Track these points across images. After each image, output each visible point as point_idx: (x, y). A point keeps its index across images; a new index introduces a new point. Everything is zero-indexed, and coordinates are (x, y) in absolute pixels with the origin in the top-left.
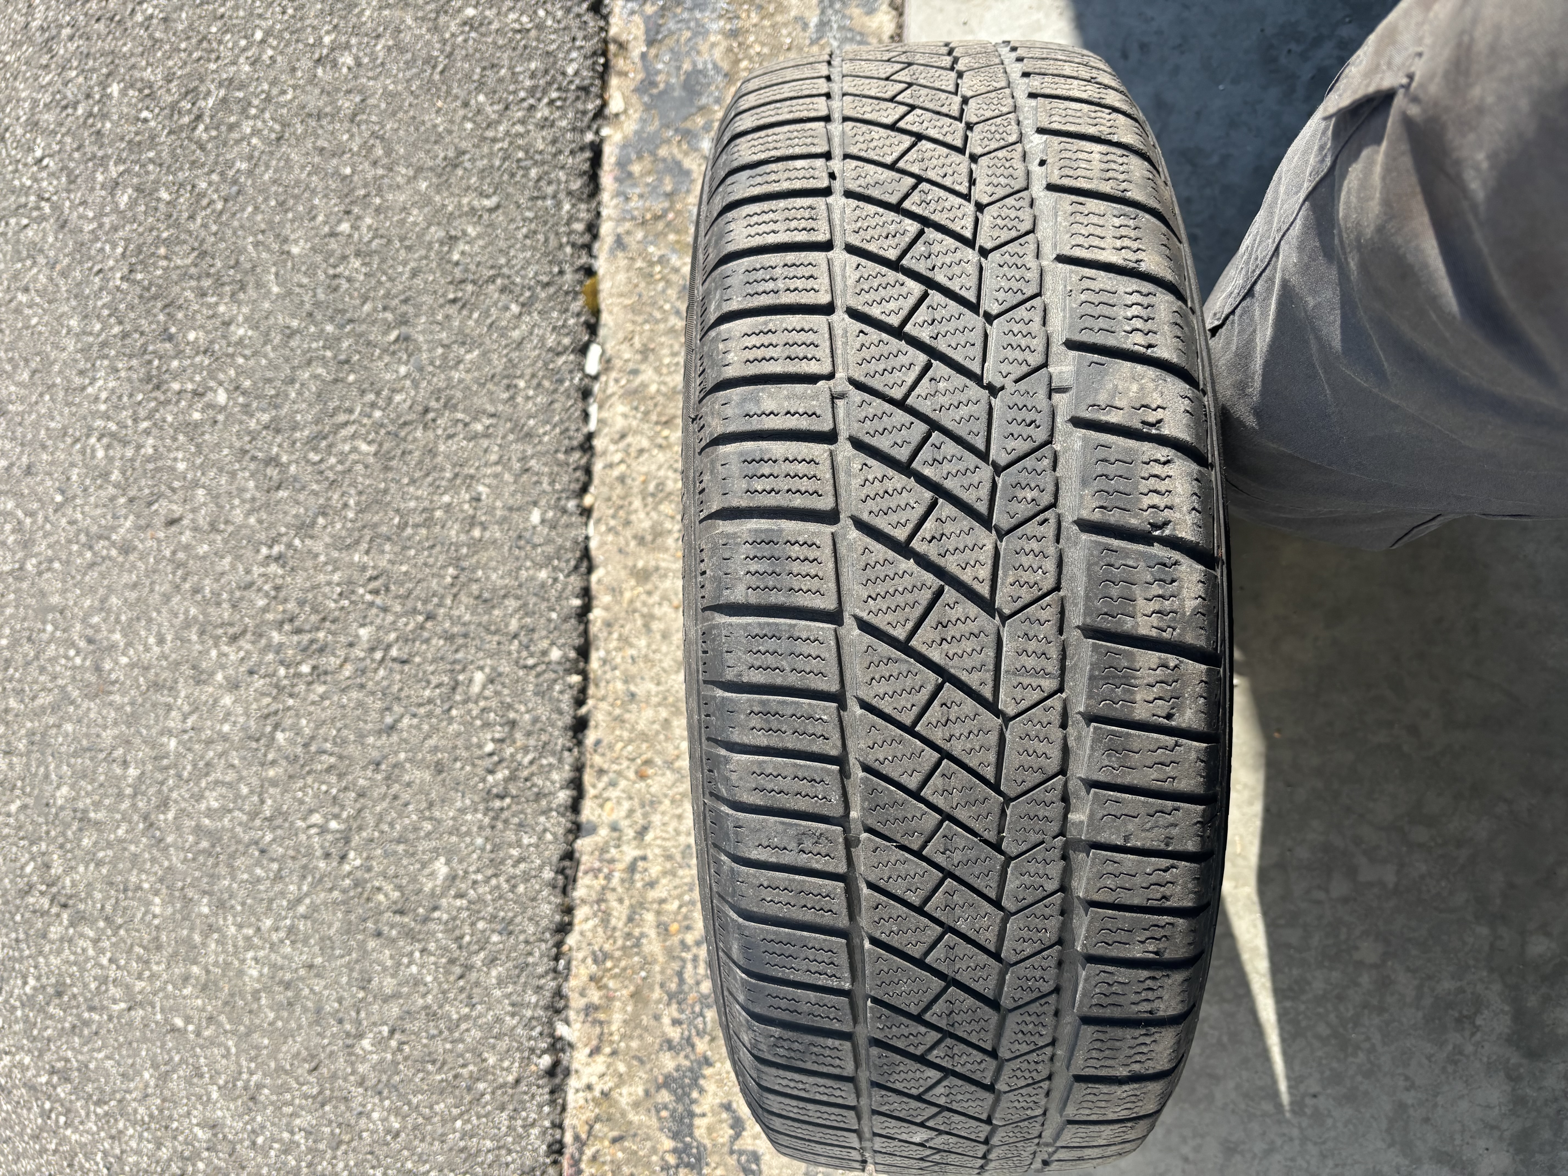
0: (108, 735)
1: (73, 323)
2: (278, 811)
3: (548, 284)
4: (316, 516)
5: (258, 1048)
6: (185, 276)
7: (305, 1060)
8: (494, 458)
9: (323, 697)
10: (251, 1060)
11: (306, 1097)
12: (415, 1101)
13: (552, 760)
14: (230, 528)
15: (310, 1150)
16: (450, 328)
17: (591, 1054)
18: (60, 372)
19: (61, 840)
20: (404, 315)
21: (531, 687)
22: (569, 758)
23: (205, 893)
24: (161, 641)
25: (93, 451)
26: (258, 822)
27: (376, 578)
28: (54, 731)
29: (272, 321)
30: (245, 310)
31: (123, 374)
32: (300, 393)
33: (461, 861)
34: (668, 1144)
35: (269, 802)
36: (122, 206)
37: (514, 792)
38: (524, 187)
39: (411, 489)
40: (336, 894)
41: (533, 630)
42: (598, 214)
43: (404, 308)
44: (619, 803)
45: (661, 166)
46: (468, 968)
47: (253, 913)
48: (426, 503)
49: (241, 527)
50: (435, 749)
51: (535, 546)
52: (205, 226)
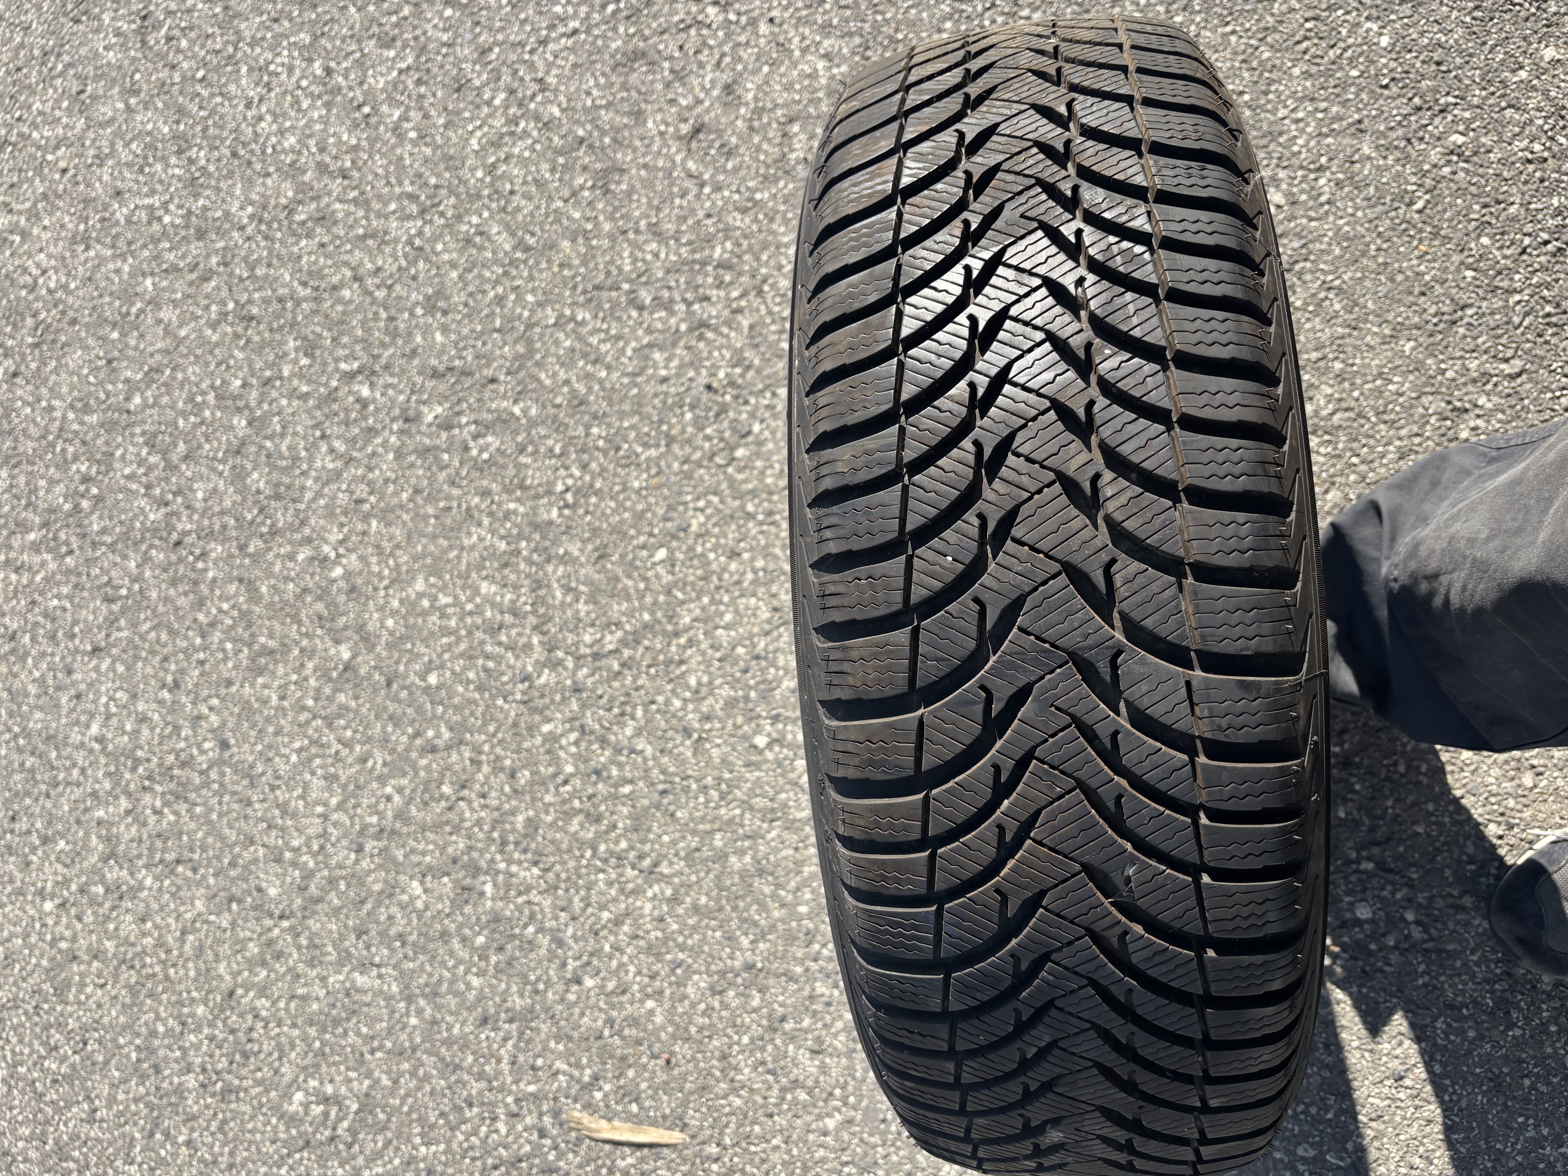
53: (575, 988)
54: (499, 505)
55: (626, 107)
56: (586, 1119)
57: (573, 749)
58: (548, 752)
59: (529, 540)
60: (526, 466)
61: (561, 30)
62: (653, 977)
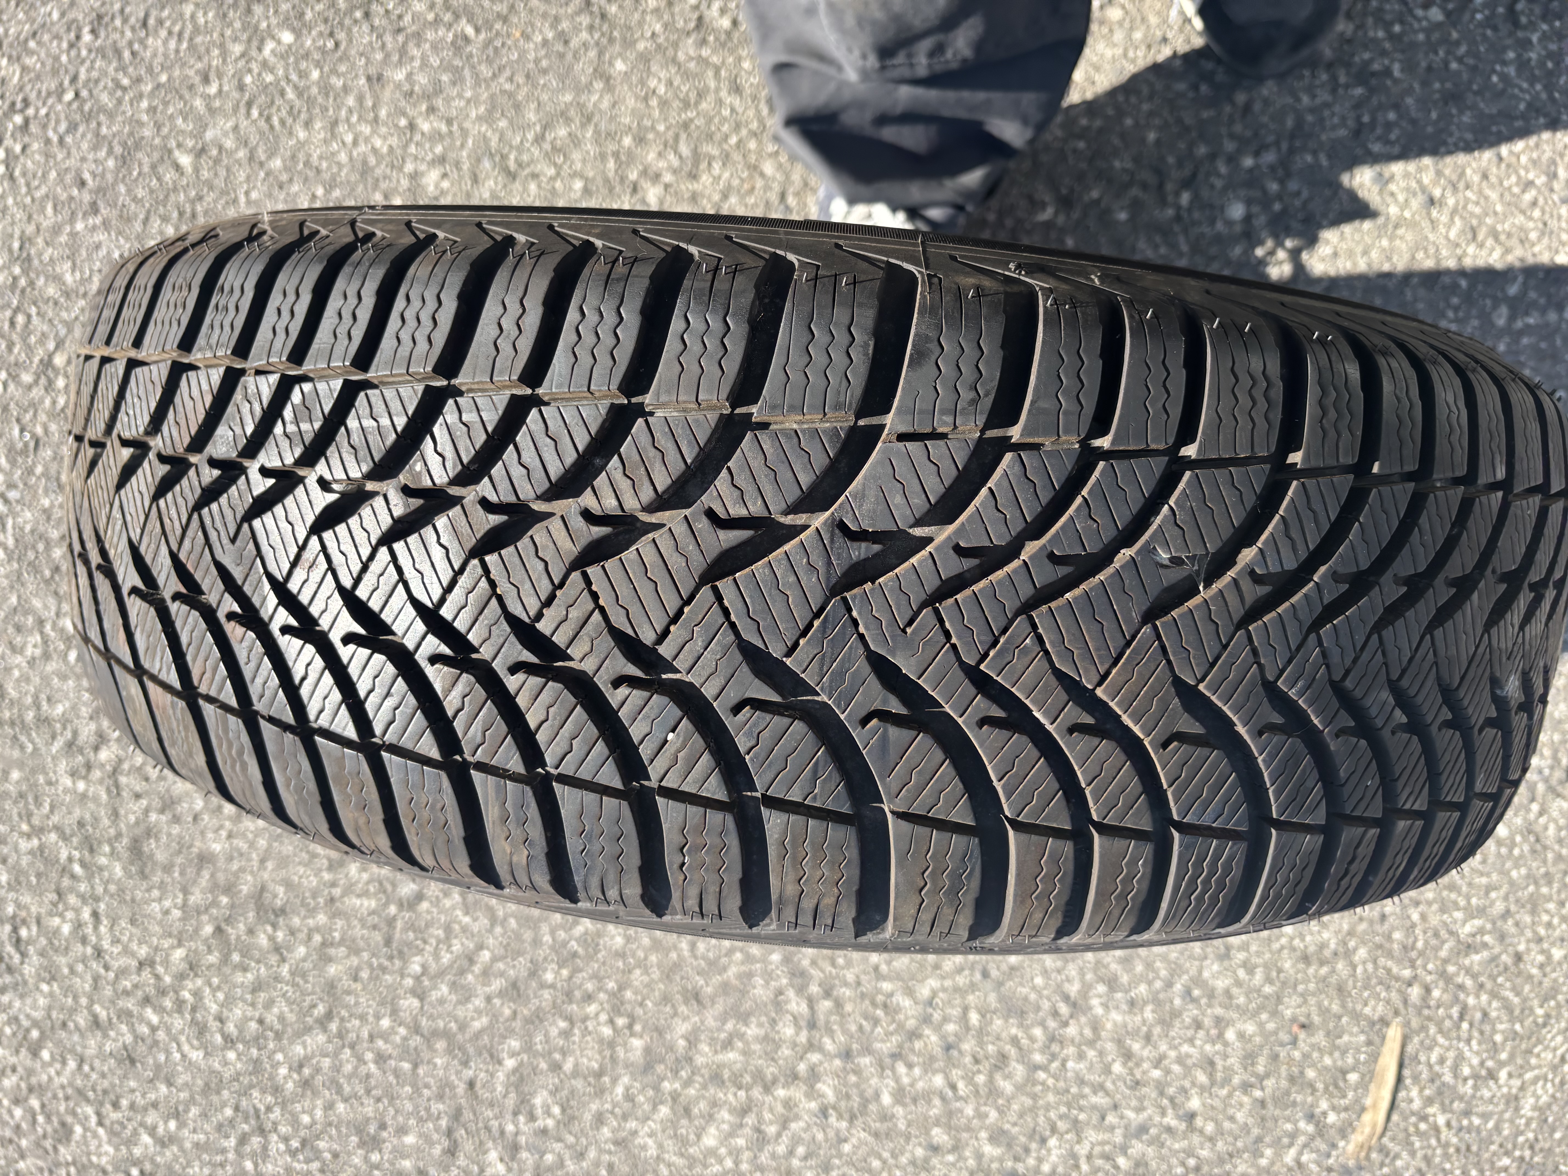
53: (1199, 1122)
54: (615, 1105)
55: (190, 871)
56: (1358, 1138)
57: (917, 1071)
58: (915, 1101)
59: (662, 1079)
60: (576, 1065)
61: (89, 930)
62: (1198, 1025)
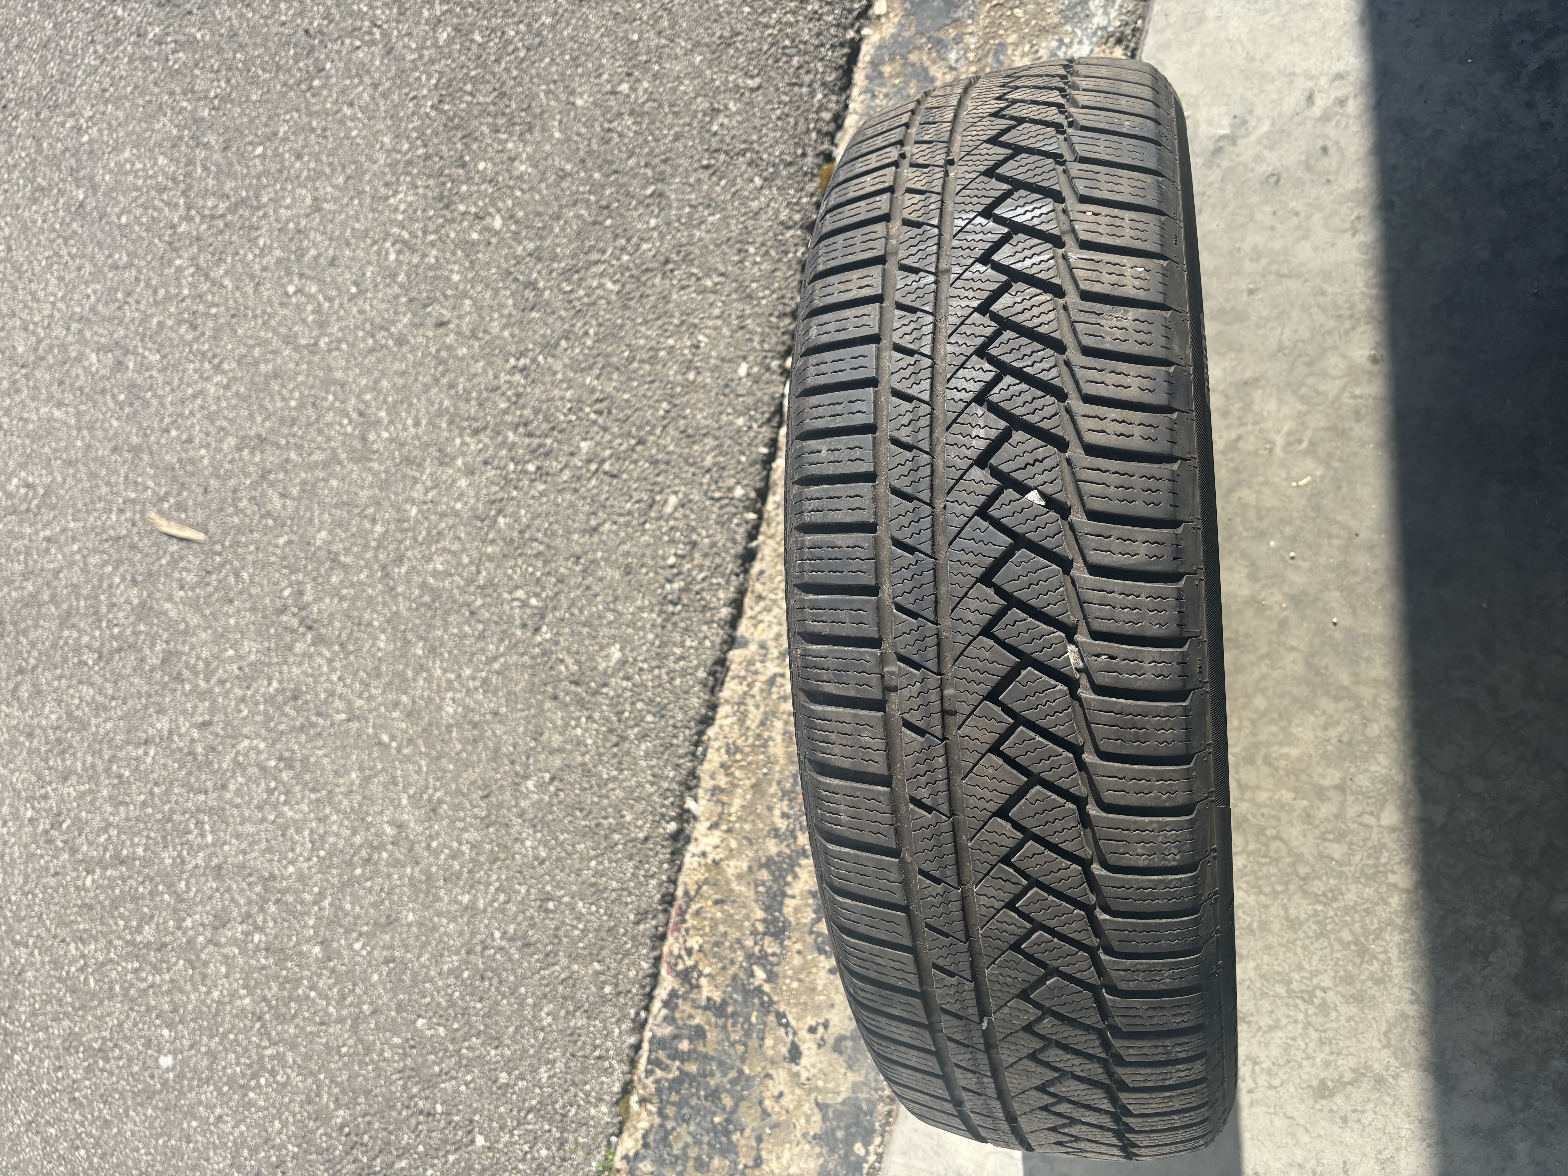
0: (364, 494)
1: (386, 140)
2: (490, 583)
3: (790, 164)
4: (559, 340)
5: (444, 771)
6: (484, 112)
7: (480, 788)
8: (716, 312)
9: (542, 494)
10: (438, 779)
11: (476, 817)
12: (561, 838)
13: (721, 581)
14: (487, 337)
15: (472, 860)
16: (700, 191)
17: (710, 828)
18: (370, 182)
19: (315, 574)
20: (663, 173)
21: (714, 516)
22: (735, 581)
23: (421, 638)
24: (417, 424)
25: (387, 253)
26: (472, 589)
27: (601, 401)
28: (322, 484)
29: (550, 162)
30: (529, 149)
31: (421, 191)
32: (563, 229)
33: (632, 650)
34: (760, 914)
35: (484, 573)
36: (441, 43)
37: (685, 601)
38: (785, 72)
39: (643, 329)
40: (526, 658)
41: (723, 468)
42: (846, 107)
43: (663, 167)
44: (770, 626)
45: (910, 69)
46: (623, 738)
47: (458, 662)
48: (653, 343)
49: (495, 338)
50: (627, 554)
51: (738, 396)
52: (507, 70)
